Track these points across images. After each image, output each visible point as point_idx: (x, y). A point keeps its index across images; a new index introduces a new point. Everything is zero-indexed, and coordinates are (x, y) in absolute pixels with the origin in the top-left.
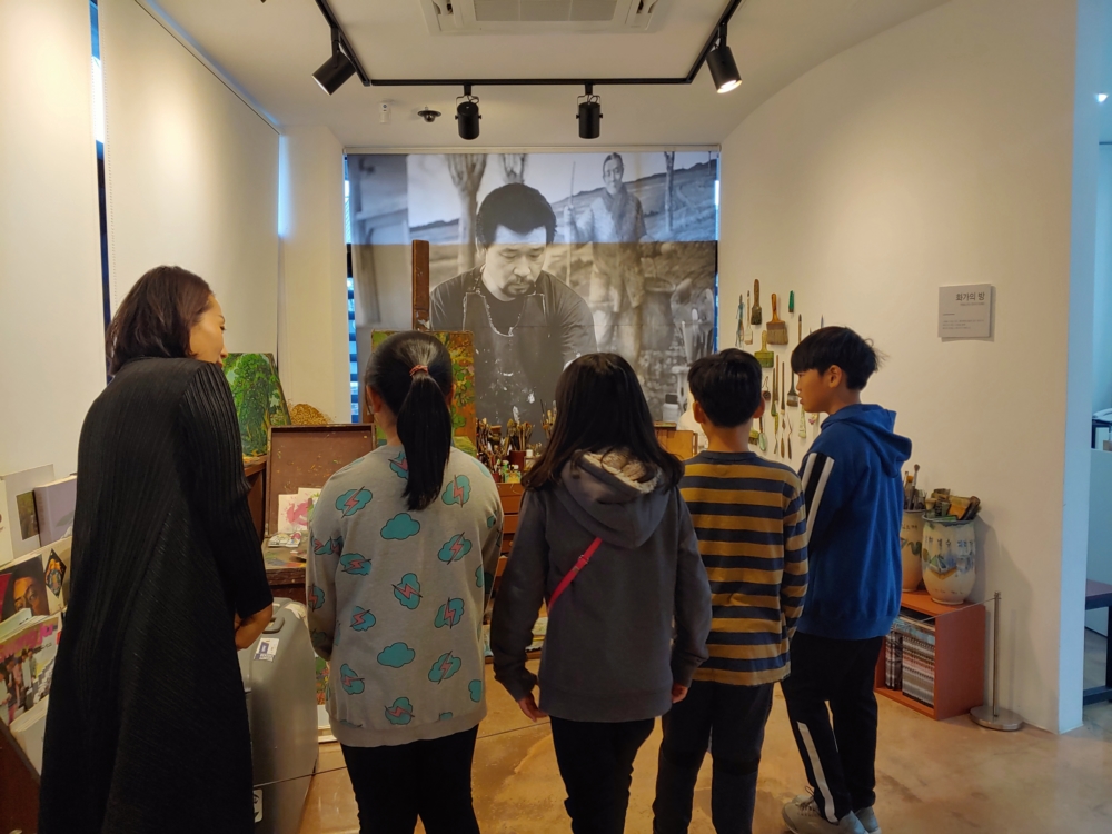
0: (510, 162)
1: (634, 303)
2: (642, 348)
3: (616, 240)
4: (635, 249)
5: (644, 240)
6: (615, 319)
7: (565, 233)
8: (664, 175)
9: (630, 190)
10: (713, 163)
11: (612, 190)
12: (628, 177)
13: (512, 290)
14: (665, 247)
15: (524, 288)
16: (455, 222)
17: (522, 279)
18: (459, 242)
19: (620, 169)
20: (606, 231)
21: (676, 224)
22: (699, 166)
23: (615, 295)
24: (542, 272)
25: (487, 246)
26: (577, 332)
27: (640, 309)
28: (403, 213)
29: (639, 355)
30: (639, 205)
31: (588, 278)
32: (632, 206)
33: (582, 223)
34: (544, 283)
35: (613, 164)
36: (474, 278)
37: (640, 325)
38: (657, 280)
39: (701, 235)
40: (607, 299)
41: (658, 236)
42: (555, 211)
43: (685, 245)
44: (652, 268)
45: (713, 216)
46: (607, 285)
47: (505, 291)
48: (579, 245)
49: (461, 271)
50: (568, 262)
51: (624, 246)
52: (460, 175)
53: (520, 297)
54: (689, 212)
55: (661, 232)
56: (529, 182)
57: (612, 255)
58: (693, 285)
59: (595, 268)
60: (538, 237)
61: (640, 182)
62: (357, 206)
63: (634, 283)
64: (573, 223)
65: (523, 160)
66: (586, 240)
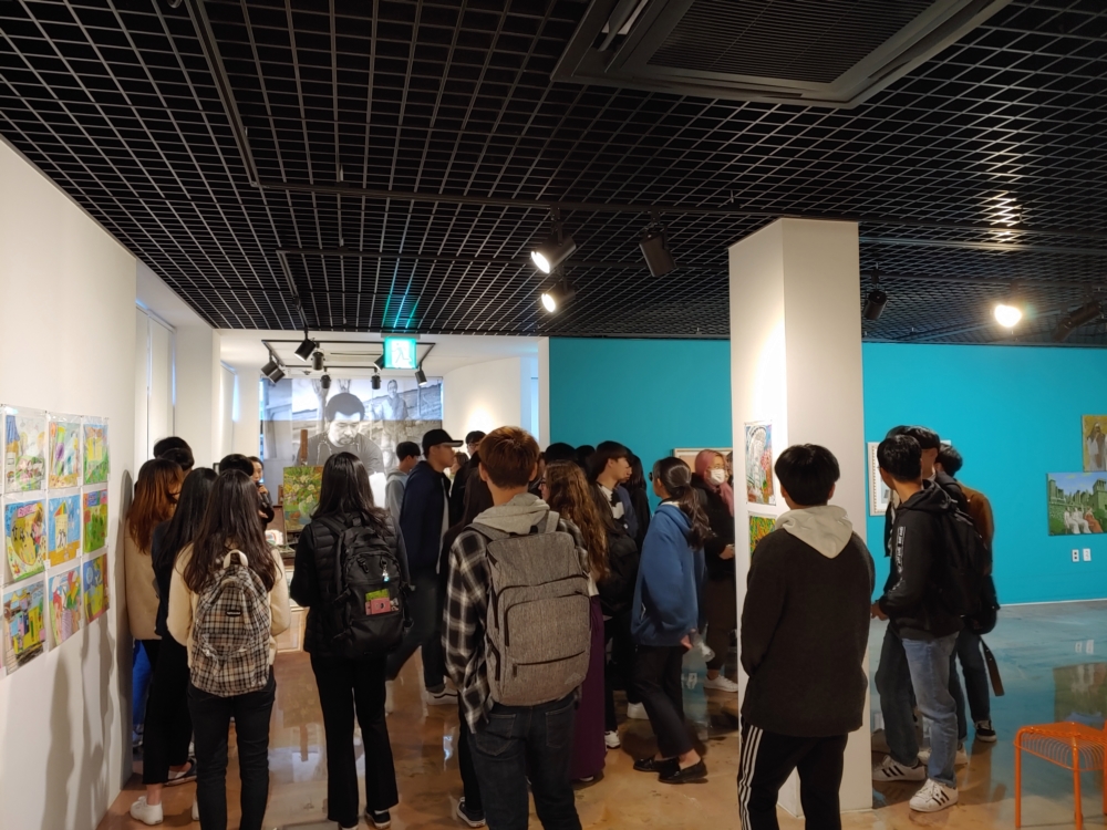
0: (342, 383)
3: (394, 419)
4: (403, 423)
5: (407, 419)
7: (369, 415)
8: (415, 390)
9: (401, 397)
10: (439, 385)
11: (392, 396)
12: (400, 390)
13: (342, 442)
14: (418, 422)
15: (349, 440)
16: (315, 410)
17: (348, 437)
18: (317, 419)
19: (396, 387)
20: (389, 414)
21: (422, 412)
22: (433, 386)
24: (358, 434)
25: (331, 421)
26: (375, 461)
28: (289, 406)
30: (405, 403)
31: (380, 436)
32: (401, 404)
33: (378, 411)
34: (359, 438)
35: (393, 384)
36: (324, 436)
39: (435, 417)
40: (389, 446)
42: (365, 405)
43: (427, 422)
45: (440, 409)
46: (390, 439)
47: (339, 442)
48: (376, 421)
49: (318, 433)
51: (398, 422)
52: (318, 389)
53: (347, 445)
54: (428, 407)
56: (352, 392)
57: (392, 426)
59: (384, 432)
60: (356, 417)
62: (267, 403)
64: (373, 411)
65: (349, 382)
66: (379, 418)
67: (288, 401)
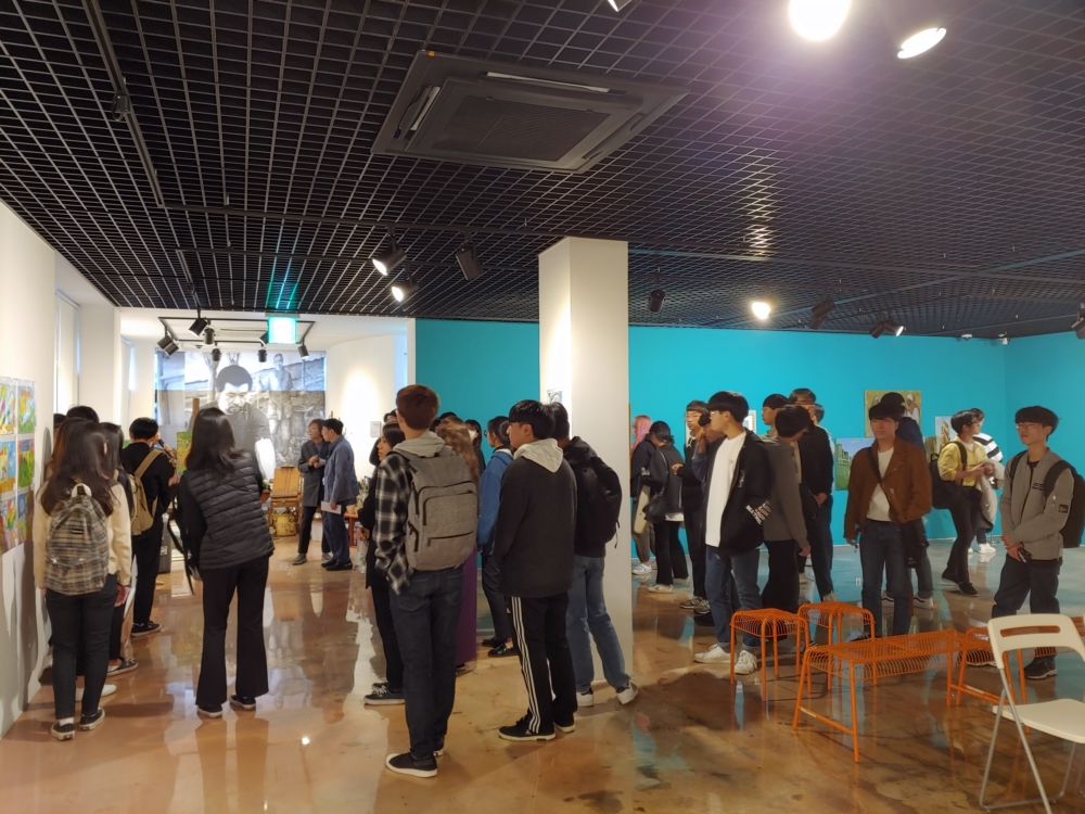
0: (232, 356)
1: (288, 416)
2: (291, 435)
3: (280, 389)
4: (288, 394)
5: (292, 390)
6: (279, 423)
7: (256, 387)
8: (299, 363)
9: (286, 369)
10: (323, 359)
11: (278, 369)
12: (285, 363)
14: (302, 393)
16: (206, 381)
17: (237, 405)
18: (208, 389)
19: (282, 360)
20: (276, 386)
21: (307, 383)
22: (316, 360)
23: (279, 413)
25: (221, 391)
26: (262, 428)
27: (290, 418)
28: (182, 377)
29: (290, 439)
30: (290, 376)
31: (267, 405)
32: (287, 375)
33: (264, 382)
34: (247, 407)
35: (279, 358)
36: (214, 405)
37: (291, 426)
38: (298, 407)
39: (318, 388)
40: (275, 414)
41: (298, 388)
43: (310, 392)
44: (297, 402)
45: (323, 381)
46: (276, 408)
47: (228, 410)
48: (263, 392)
50: (258, 399)
51: (283, 392)
52: (209, 361)
53: (236, 413)
54: (312, 379)
55: (300, 387)
57: (278, 396)
58: (314, 409)
59: (270, 401)
60: (244, 388)
61: (291, 366)
62: (162, 374)
63: (288, 408)
64: (260, 382)
65: (238, 355)
66: (266, 389)
67: (182, 372)
